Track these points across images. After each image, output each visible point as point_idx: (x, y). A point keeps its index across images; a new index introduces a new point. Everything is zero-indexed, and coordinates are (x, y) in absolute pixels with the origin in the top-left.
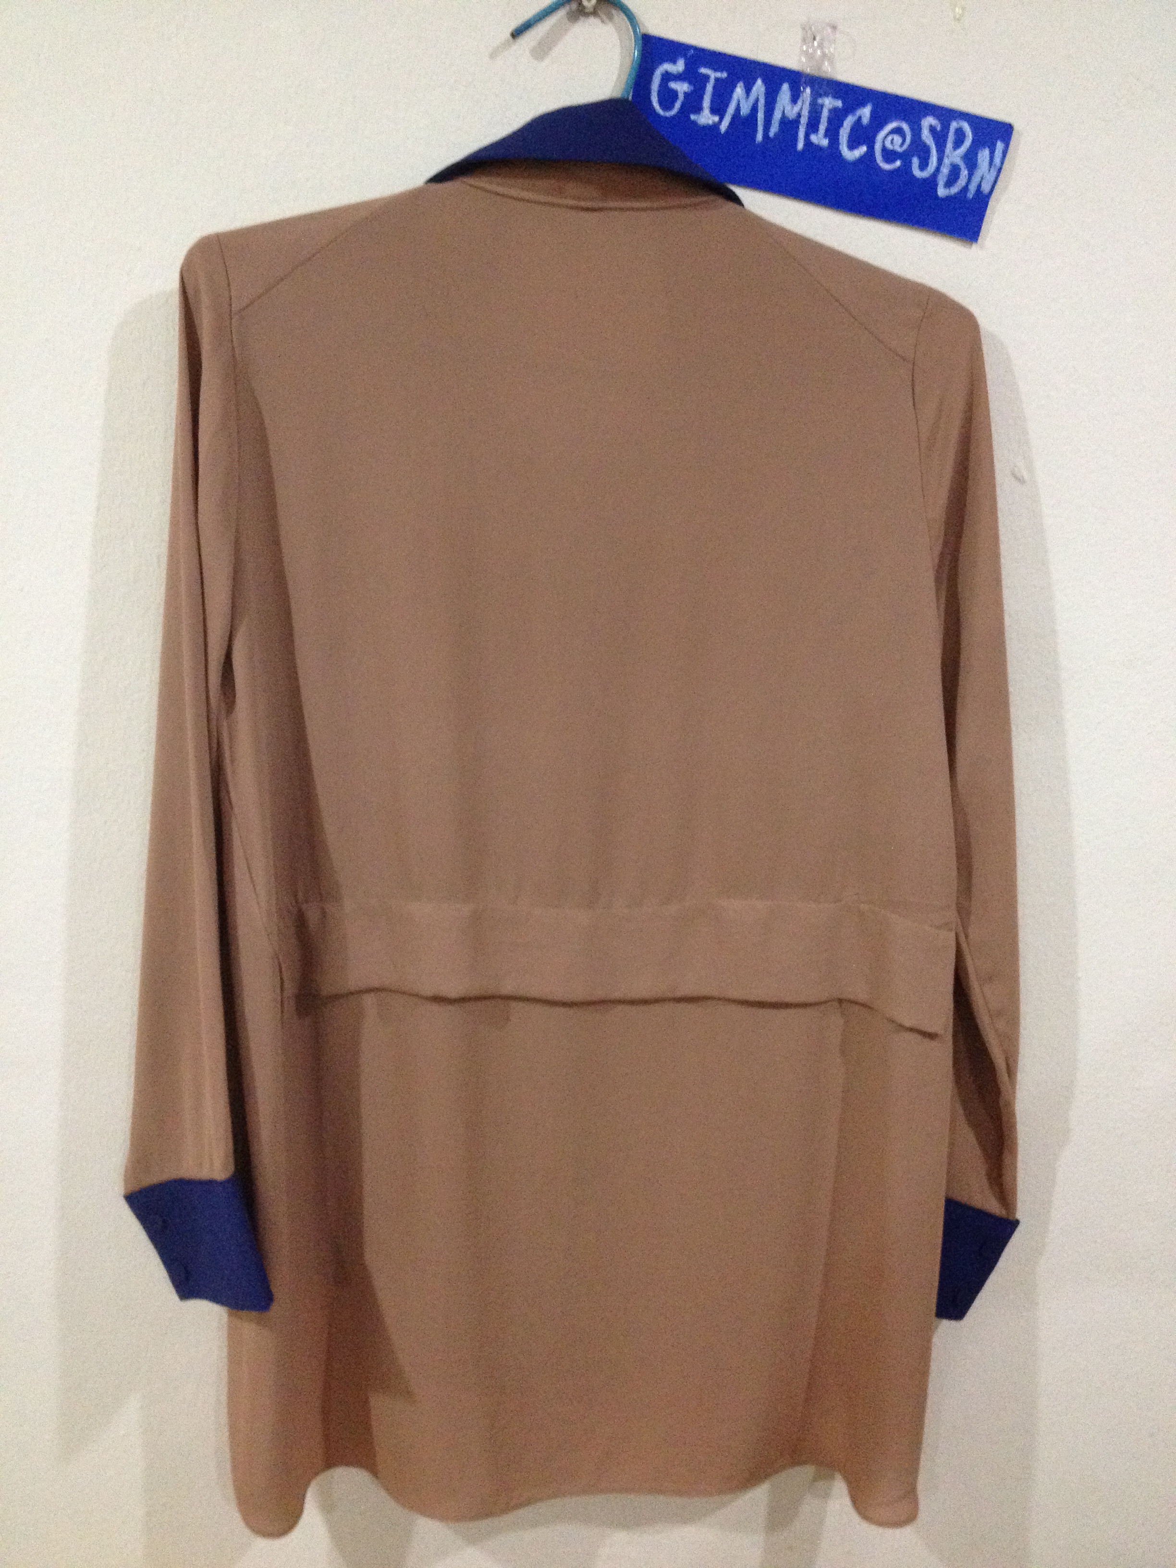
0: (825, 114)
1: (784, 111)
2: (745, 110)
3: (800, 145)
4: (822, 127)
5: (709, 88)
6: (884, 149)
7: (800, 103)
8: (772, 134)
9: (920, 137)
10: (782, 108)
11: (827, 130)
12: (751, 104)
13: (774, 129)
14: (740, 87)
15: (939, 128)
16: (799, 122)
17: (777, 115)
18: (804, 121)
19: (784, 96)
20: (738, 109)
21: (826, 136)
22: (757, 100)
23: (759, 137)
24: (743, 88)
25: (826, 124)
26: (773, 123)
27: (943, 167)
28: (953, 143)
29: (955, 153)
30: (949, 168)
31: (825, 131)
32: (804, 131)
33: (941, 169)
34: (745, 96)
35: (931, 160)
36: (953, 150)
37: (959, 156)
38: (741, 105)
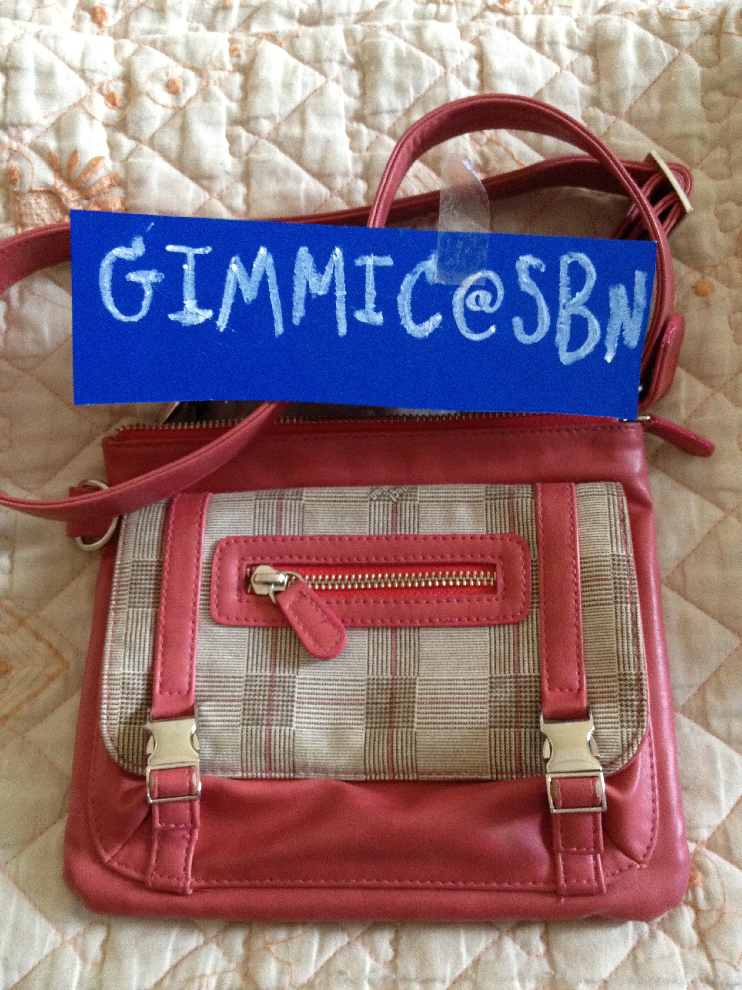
0: (370, 279)
1: (308, 286)
2: (249, 295)
3: (342, 330)
4: (370, 298)
5: (189, 272)
6: (468, 313)
7: (328, 269)
8: (296, 321)
9: (517, 287)
10: (304, 282)
11: (377, 301)
12: (257, 284)
13: (299, 313)
14: (235, 262)
15: (543, 270)
16: (335, 297)
17: (299, 294)
18: (341, 293)
19: (303, 264)
20: (238, 294)
21: (376, 310)
22: (265, 277)
23: (279, 329)
24: (241, 264)
25: (374, 292)
26: (295, 304)
27: (561, 323)
28: (569, 286)
29: (575, 300)
30: (570, 322)
31: (376, 303)
32: (344, 308)
33: (558, 326)
34: (246, 274)
35: (539, 316)
36: (570, 296)
37: (582, 303)
38: (242, 288)
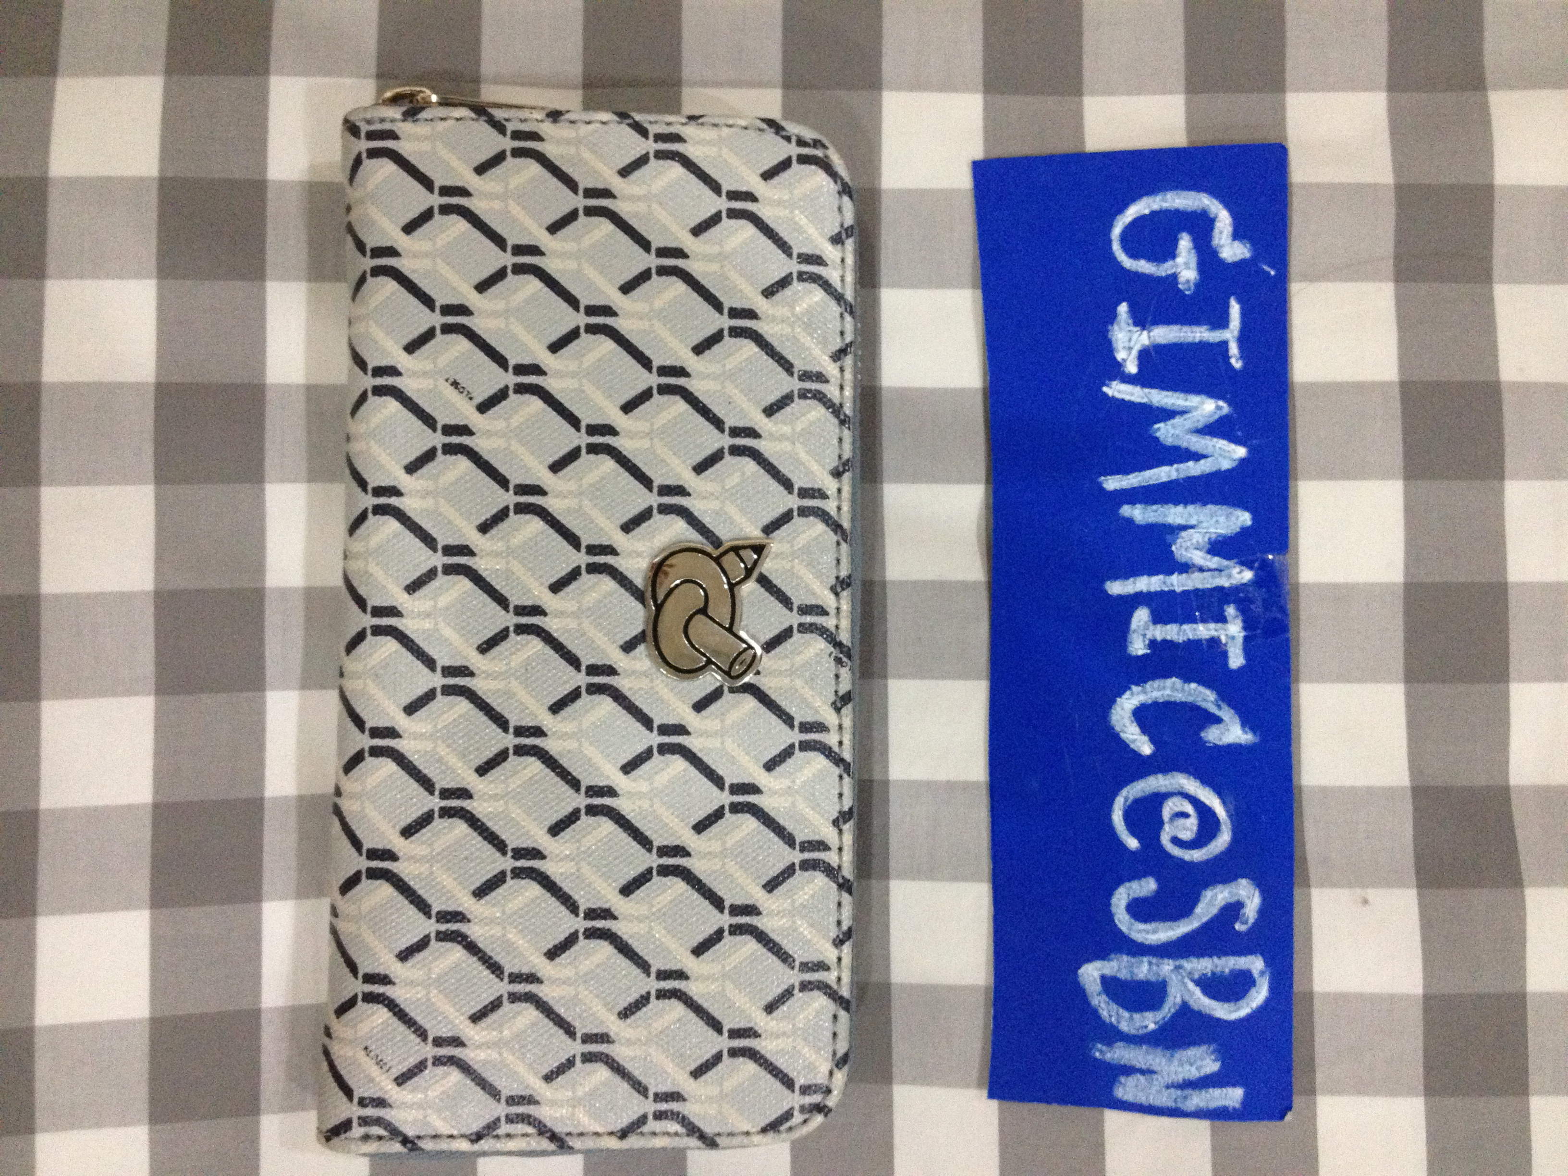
0: (1203, 631)
1: (1185, 528)
2: (1166, 433)
3: (1116, 588)
4: (1172, 632)
5: (1199, 334)
6: (1158, 799)
7: (1215, 562)
8: (1126, 510)
9: (1207, 885)
10: (1193, 522)
11: (1167, 644)
12: (1184, 445)
13: (1138, 514)
14: (1219, 408)
15: (1238, 926)
16: (1170, 573)
17: (1174, 514)
18: (1178, 582)
19: (1222, 519)
20: (1168, 414)
21: (1153, 644)
22: (1197, 457)
23: (1112, 483)
24: (1216, 417)
25: (1181, 639)
26: (1154, 507)
27: (1150, 963)
28: (1213, 973)
29: (1191, 986)
30: (1153, 978)
31: (1165, 641)
32: (1152, 590)
33: (1145, 959)
34: (1200, 425)
35: (1160, 925)
36: (1196, 976)
37: (1187, 998)
38: (1177, 420)
